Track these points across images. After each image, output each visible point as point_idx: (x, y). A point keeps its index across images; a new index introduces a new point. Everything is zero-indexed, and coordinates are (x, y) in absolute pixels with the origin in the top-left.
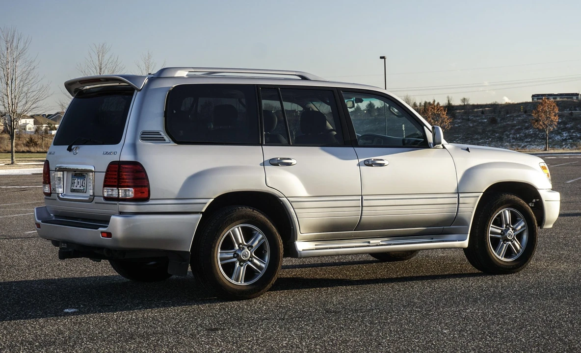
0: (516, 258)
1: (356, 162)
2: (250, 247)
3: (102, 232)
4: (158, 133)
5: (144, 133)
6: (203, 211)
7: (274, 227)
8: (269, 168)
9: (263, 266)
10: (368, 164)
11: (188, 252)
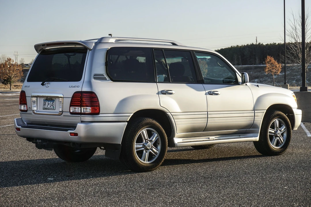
0: (281, 146)
1: (204, 92)
2: (151, 141)
3: (71, 133)
4: (103, 75)
5: (95, 75)
6: (128, 120)
7: (163, 130)
8: (161, 96)
9: (158, 152)
10: (210, 93)
11: (120, 144)
